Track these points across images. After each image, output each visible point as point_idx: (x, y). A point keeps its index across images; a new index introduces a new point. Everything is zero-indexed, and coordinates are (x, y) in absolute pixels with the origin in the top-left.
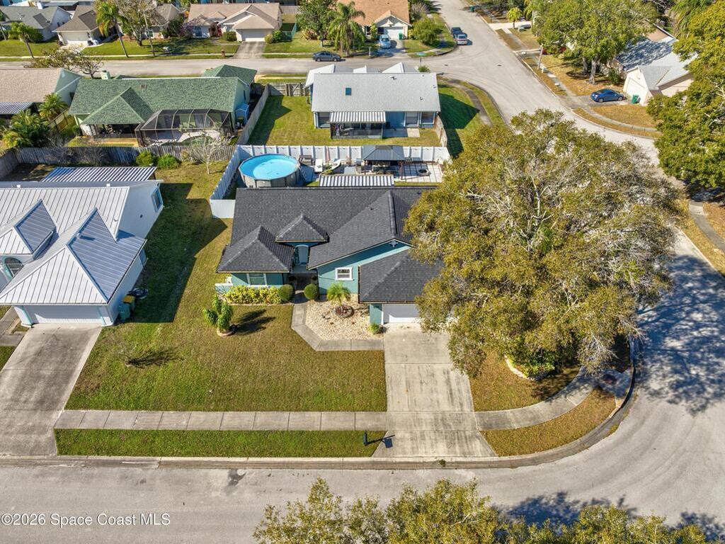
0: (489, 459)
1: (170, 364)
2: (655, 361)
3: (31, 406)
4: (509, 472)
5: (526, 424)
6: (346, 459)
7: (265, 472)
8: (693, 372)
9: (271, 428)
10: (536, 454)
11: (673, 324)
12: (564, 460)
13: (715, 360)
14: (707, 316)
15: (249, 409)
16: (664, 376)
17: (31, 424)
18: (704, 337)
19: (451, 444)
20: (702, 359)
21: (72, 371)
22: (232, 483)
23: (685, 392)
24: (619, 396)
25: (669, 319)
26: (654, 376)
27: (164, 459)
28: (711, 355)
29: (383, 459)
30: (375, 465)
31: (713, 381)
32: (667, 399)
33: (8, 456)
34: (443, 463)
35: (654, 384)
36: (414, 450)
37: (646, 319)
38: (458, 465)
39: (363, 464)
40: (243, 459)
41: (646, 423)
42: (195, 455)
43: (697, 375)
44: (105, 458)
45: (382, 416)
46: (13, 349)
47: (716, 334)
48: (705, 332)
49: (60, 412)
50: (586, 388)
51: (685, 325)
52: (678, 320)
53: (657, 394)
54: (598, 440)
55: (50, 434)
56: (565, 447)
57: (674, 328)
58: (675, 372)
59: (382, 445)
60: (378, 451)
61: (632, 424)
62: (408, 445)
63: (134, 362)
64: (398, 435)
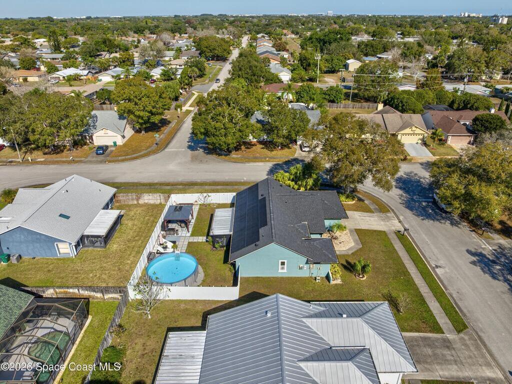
7: (429, 259)
22: (440, 267)
33: (485, 351)
38: (399, 219)
44: (457, 309)
45: (388, 232)
49: (448, 335)
55: (462, 335)
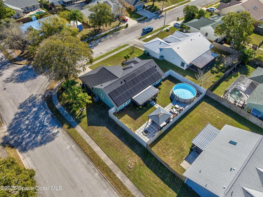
8: (31, 104)
11: (35, 115)
16: (38, 100)
20: (28, 109)
23: (33, 98)
31: (26, 104)
35: (40, 97)
37: (42, 113)
41: (42, 89)
43: (30, 104)
53: (40, 95)
61: (45, 87)
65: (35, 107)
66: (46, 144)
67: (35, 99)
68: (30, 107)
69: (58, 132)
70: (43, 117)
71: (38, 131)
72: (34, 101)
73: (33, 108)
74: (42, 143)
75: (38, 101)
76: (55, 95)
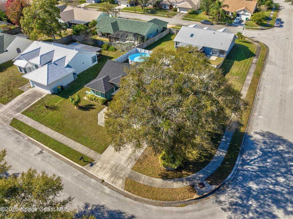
0: (120, 189)
1: (55, 111)
2: (234, 189)
3: (15, 109)
4: (122, 197)
5: (146, 184)
6: (75, 163)
7: (50, 155)
8: (250, 203)
9: (63, 143)
10: (139, 197)
11: (262, 177)
12: (148, 205)
13: (270, 203)
14: (287, 182)
15: (63, 134)
16: (232, 197)
17: (11, 114)
18: (275, 190)
19: (111, 176)
20: (262, 200)
21: (31, 103)
22: (39, 154)
23: (236, 209)
24: (198, 194)
25: (262, 174)
26: (227, 194)
27: (30, 138)
28: (270, 200)
29: (85, 169)
30: (81, 170)
31: (257, 212)
32: (222, 207)
34: (103, 181)
35: (222, 198)
36: (98, 171)
37: (249, 169)
38: (107, 185)
39: (78, 167)
40: (48, 148)
42: (38, 141)
43: (251, 205)
44: (18, 131)
45: (98, 155)
46: (24, 92)
47: (284, 192)
48: (278, 188)
49: (19, 114)
50: (186, 183)
51: (269, 180)
52: (267, 176)
53: (220, 202)
54: (171, 206)
55: (12, 118)
56: (154, 201)
57: (261, 179)
58: (240, 198)
59: (90, 164)
60: (86, 166)
61: (193, 208)
62: (97, 169)
63: (47, 107)
64: (97, 164)
65: (250, 188)
66: (280, 137)
67: (234, 205)
68: (256, 198)
69: (256, 133)
70: (254, 163)
71: (276, 156)
72: (240, 202)
73: (254, 191)
74: (282, 141)
75: (235, 193)
76: (204, 173)
